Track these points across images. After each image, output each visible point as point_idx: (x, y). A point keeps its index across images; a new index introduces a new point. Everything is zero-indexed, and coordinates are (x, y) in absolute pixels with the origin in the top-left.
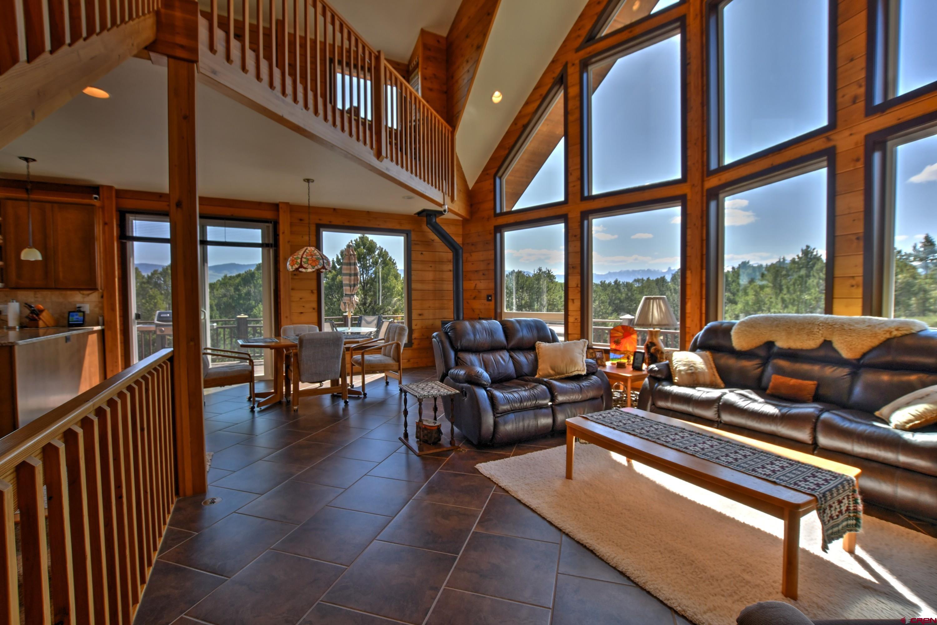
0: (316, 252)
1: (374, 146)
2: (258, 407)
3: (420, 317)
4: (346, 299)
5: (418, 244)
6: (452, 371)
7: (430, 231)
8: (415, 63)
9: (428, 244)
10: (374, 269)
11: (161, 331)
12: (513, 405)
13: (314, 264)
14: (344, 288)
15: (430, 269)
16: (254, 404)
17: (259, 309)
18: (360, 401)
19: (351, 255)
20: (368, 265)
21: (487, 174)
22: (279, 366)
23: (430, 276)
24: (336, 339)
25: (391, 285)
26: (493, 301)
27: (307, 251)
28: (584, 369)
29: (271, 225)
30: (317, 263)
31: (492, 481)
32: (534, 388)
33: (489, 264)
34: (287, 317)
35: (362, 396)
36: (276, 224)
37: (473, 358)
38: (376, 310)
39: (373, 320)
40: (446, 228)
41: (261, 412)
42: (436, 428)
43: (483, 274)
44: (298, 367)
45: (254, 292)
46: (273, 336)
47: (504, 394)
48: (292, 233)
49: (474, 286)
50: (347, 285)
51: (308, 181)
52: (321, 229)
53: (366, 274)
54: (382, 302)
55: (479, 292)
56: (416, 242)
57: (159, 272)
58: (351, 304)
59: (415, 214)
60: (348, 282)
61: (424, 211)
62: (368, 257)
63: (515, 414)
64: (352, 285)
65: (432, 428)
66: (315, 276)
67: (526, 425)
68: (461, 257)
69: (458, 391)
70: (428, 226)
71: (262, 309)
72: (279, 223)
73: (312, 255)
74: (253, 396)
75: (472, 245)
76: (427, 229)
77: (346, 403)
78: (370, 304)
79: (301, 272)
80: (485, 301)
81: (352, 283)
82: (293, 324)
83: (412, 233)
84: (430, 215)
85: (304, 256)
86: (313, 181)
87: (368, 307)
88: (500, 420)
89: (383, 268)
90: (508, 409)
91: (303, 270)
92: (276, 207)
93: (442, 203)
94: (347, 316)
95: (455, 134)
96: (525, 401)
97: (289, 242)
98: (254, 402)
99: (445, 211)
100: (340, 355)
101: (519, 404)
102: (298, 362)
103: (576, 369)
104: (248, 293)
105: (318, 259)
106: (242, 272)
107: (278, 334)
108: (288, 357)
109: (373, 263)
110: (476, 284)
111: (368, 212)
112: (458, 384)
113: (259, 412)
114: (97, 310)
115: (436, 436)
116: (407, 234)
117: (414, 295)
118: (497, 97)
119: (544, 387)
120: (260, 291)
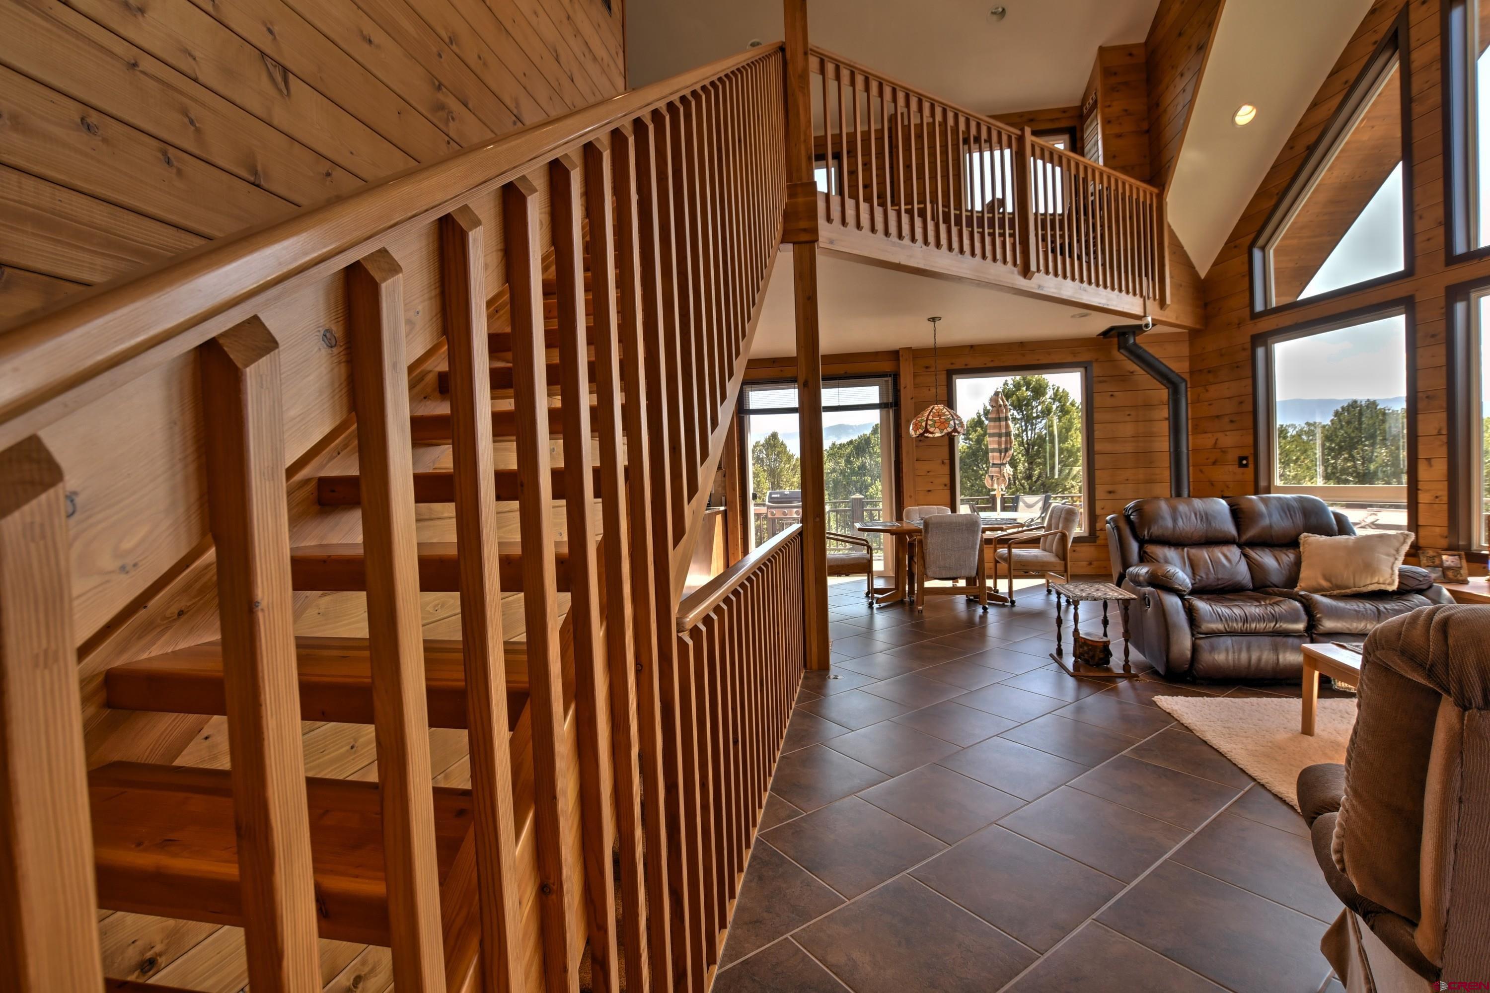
0: (945, 410)
1: (1018, 262)
2: (877, 603)
3: (1111, 496)
4: (993, 471)
5: (1105, 382)
6: (1131, 569)
7: (1126, 358)
8: (1091, 101)
9: (1124, 378)
10: (1044, 422)
11: (773, 514)
12: (1228, 625)
13: (943, 427)
14: (990, 454)
15: (1128, 419)
16: (872, 599)
17: (877, 487)
18: (1005, 610)
19: (1000, 406)
20: (1035, 415)
21: (1235, 247)
22: (901, 555)
23: (1128, 429)
24: (971, 525)
25: (1073, 446)
26: (1251, 466)
27: (934, 410)
28: (1393, 581)
29: (890, 379)
30: (947, 425)
31: (1173, 717)
32: (1277, 603)
33: (1241, 403)
34: (911, 497)
35: (1009, 604)
36: (896, 377)
37: (1171, 553)
38: (1049, 487)
39: (1037, 502)
40: (1154, 351)
41: (880, 609)
42: (1102, 644)
43: (1232, 421)
44: (923, 558)
45: (870, 464)
46: (894, 520)
47: (1214, 607)
48: (916, 386)
49: (1213, 442)
50: (993, 450)
51: (933, 319)
52: (954, 377)
53: (1032, 430)
54: (1059, 475)
55: (1223, 452)
56: (1101, 379)
57: (761, 443)
58: (1003, 478)
59: (1099, 335)
60: (996, 446)
61: (1112, 329)
62: (1034, 404)
63: (1234, 638)
64: (1003, 450)
65: (1095, 644)
66: (946, 441)
67: (1254, 657)
68: (1183, 395)
69: (1134, 596)
70: (1122, 351)
71: (880, 488)
72: (899, 375)
73: (940, 416)
74: (871, 592)
75: (1209, 372)
76: (1120, 356)
77: (985, 609)
78: (1038, 480)
79: (927, 437)
80: (1235, 468)
81: (1003, 446)
82: (918, 505)
83: (1095, 365)
84: (1124, 334)
85: (930, 417)
86: (940, 318)
87: (1036, 482)
88: (1204, 643)
89: (1060, 418)
90: (1218, 630)
91: (931, 435)
92: (895, 355)
93: (1142, 314)
94: (995, 495)
95: (1164, 196)
96: (1253, 621)
97: (912, 398)
98: (873, 598)
99: (1147, 326)
100: (976, 544)
101: (1240, 625)
102: (923, 552)
103: (1376, 580)
104: (863, 467)
105: (947, 421)
106: (855, 437)
107: (899, 518)
108: (911, 545)
109: (1042, 412)
110: (1217, 439)
111: (1021, 343)
112: (1139, 588)
113: (878, 609)
114: (720, 489)
115: (1102, 656)
116: (1086, 368)
117: (1099, 461)
118: (1245, 115)
119: (1298, 604)
120: (877, 462)
